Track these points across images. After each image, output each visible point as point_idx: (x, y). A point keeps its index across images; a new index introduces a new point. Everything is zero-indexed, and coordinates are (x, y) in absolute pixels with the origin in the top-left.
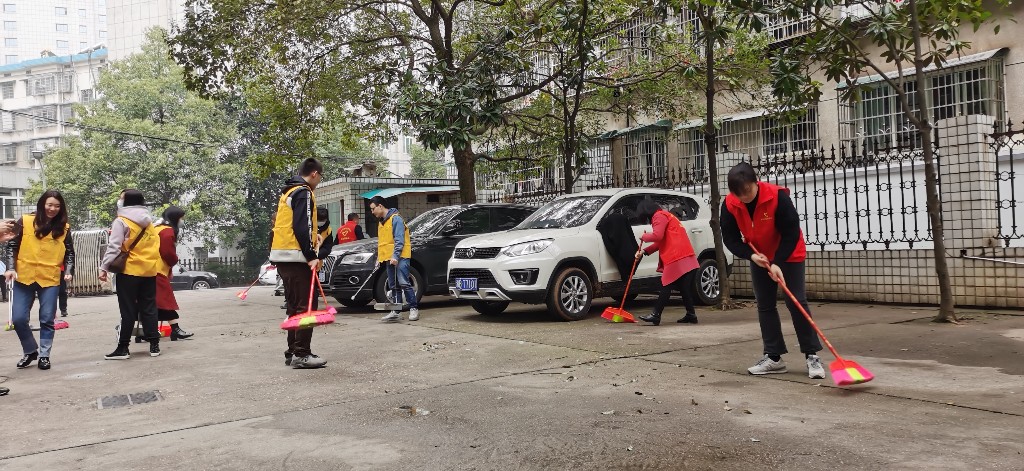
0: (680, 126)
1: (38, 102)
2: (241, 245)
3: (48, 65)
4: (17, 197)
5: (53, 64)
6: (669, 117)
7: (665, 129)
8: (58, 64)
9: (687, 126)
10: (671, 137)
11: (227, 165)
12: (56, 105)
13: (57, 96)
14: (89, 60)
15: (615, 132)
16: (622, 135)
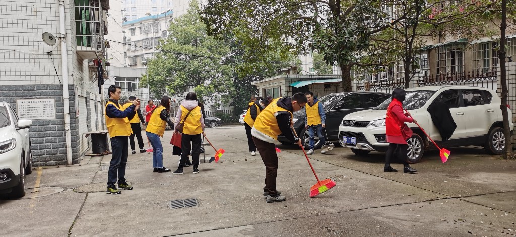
0: (474, 42)
1: (145, 37)
2: (232, 105)
3: (148, 20)
4: (137, 81)
5: (151, 19)
6: (466, 37)
7: (464, 44)
8: (152, 19)
9: (479, 42)
10: (468, 49)
11: (225, 66)
12: (152, 38)
13: (152, 34)
14: (165, 17)
15: (431, 46)
16: (435, 48)
